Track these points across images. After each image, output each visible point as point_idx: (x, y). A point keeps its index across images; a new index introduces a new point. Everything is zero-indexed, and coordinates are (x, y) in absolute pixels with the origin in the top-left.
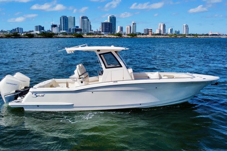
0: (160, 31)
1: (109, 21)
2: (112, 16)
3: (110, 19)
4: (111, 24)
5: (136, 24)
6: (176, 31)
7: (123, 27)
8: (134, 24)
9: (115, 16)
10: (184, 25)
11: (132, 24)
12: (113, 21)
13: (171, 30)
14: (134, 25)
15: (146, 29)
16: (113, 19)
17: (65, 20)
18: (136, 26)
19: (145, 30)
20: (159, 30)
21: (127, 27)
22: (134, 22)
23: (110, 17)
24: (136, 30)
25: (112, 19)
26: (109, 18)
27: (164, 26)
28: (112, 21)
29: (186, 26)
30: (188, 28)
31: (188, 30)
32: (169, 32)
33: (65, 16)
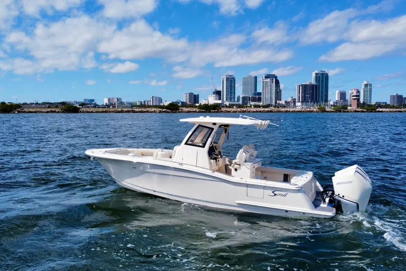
1: (313, 82)
2: (321, 71)
3: (316, 77)
4: (316, 86)
5: (371, 85)
7: (346, 93)
8: (366, 85)
9: (327, 72)
11: (363, 87)
12: (322, 81)
14: (367, 87)
15: (395, 94)
16: (323, 78)
17: (230, 82)
18: (371, 89)
21: (350, 92)
22: (366, 83)
23: (316, 74)
24: (370, 97)
25: (319, 77)
26: (314, 75)
28: (319, 81)
33: (231, 76)
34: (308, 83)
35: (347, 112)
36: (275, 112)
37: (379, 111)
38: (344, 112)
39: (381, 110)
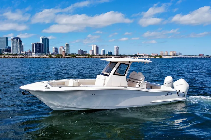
0: (93, 52)
1: (41, 42)
2: (45, 37)
3: (42, 40)
4: (43, 44)
5: (69, 45)
6: (108, 52)
7: (58, 48)
8: (67, 45)
10: (115, 46)
12: (46, 42)
13: (104, 51)
14: (67, 46)
16: (46, 40)
18: (69, 47)
19: (79, 51)
20: (91, 51)
21: (60, 48)
22: (67, 44)
23: (42, 38)
24: (69, 51)
25: (44, 40)
26: (41, 39)
27: (97, 47)
28: (44, 42)
29: (117, 48)
30: (119, 50)
31: (119, 51)
32: (102, 53)
34: (38, 43)
35: (63, 58)
36: (25, 58)
37: (77, 57)
38: (61, 58)
39: (78, 57)
